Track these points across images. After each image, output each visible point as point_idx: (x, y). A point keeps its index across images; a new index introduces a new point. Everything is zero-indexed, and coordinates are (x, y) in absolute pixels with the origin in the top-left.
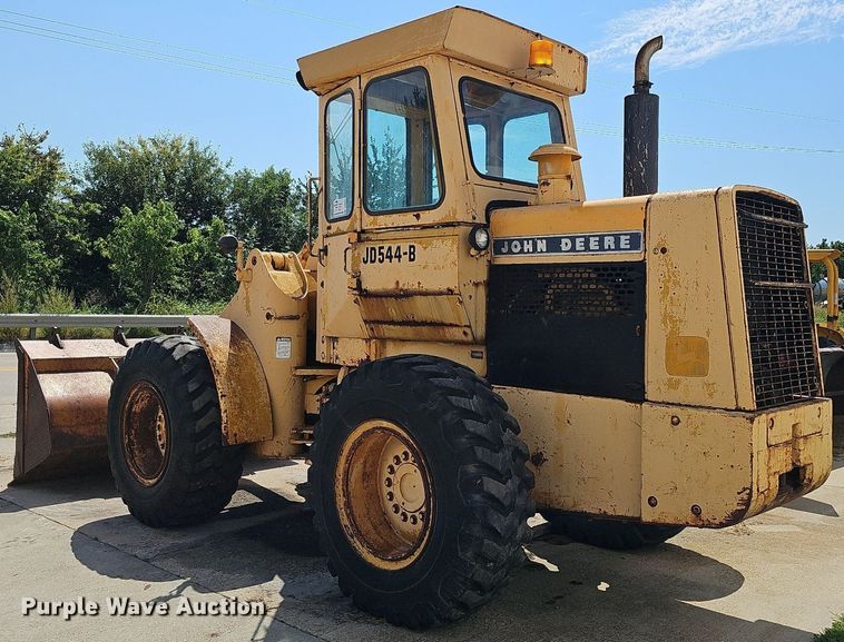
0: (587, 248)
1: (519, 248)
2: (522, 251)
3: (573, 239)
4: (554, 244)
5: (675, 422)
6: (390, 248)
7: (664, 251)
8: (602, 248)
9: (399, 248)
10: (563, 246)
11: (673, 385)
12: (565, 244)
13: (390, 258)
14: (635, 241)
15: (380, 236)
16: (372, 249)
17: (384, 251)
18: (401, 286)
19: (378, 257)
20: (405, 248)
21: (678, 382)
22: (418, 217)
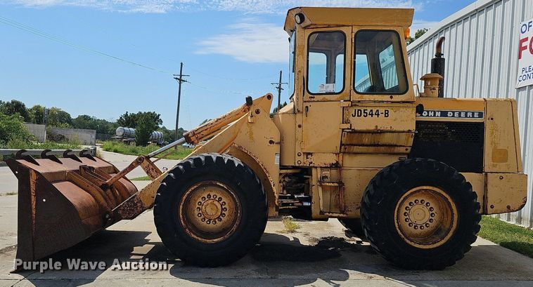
0: (460, 116)
1: (426, 114)
2: (428, 116)
3: (453, 112)
4: (444, 114)
5: (501, 178)
6: (372, 111)
7: (492, 119)
8: (466, 116)
9: (378, 111)
10: (449, 115)
11: (494, 166)
12: (450, 114)
13: (372, 115)
14: (480, 115)
15: (364, 105)
16: (358, 110)
17: (368, 112)
18: (379, 128)
19: (363, 114)
20: (382, 110)
21: (496, 165)
22: (391, 97)
